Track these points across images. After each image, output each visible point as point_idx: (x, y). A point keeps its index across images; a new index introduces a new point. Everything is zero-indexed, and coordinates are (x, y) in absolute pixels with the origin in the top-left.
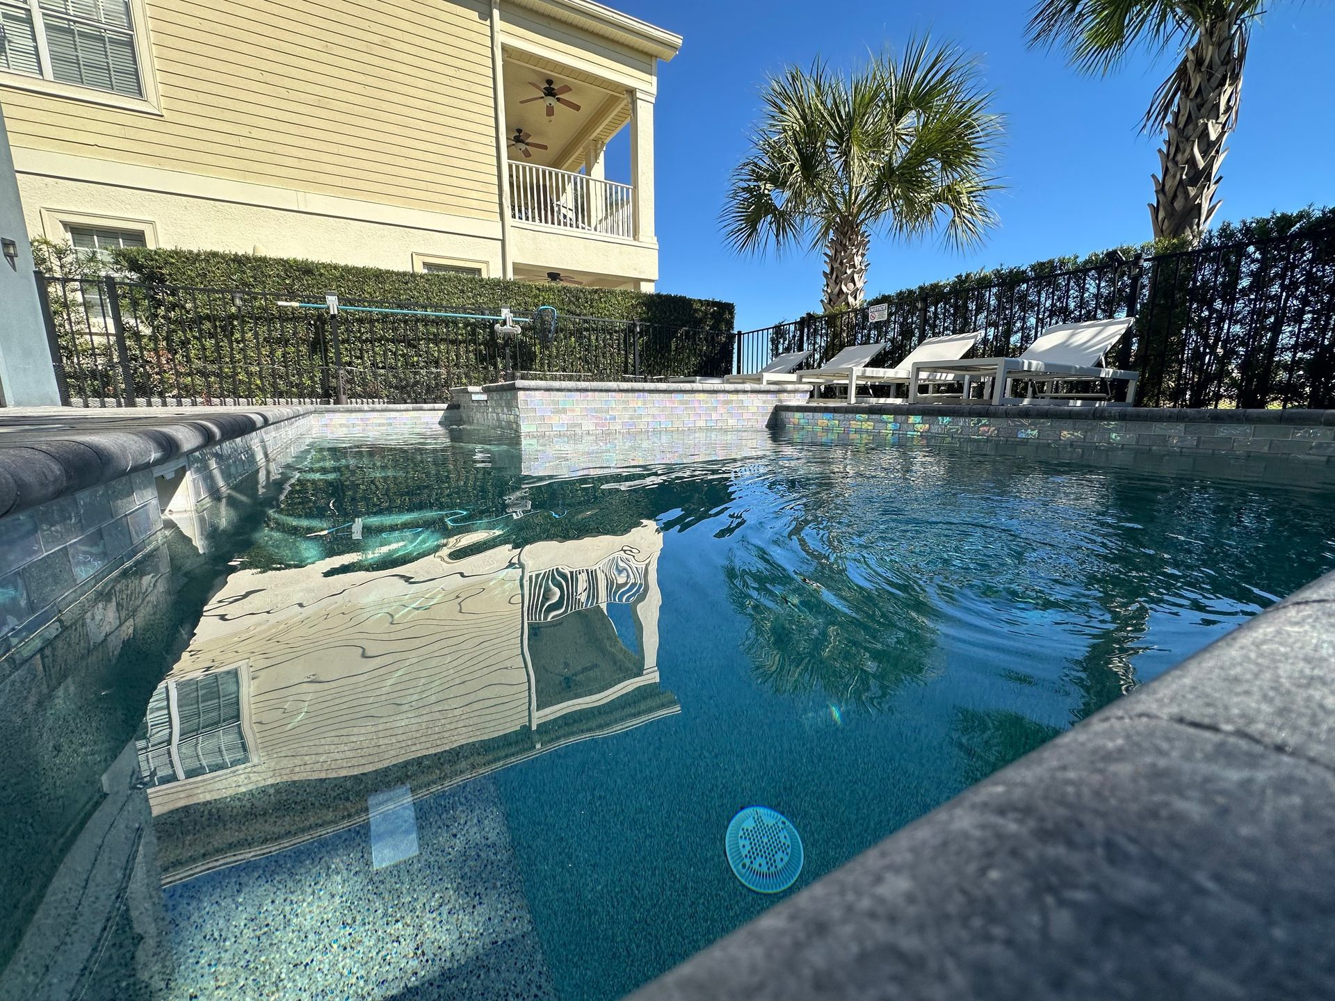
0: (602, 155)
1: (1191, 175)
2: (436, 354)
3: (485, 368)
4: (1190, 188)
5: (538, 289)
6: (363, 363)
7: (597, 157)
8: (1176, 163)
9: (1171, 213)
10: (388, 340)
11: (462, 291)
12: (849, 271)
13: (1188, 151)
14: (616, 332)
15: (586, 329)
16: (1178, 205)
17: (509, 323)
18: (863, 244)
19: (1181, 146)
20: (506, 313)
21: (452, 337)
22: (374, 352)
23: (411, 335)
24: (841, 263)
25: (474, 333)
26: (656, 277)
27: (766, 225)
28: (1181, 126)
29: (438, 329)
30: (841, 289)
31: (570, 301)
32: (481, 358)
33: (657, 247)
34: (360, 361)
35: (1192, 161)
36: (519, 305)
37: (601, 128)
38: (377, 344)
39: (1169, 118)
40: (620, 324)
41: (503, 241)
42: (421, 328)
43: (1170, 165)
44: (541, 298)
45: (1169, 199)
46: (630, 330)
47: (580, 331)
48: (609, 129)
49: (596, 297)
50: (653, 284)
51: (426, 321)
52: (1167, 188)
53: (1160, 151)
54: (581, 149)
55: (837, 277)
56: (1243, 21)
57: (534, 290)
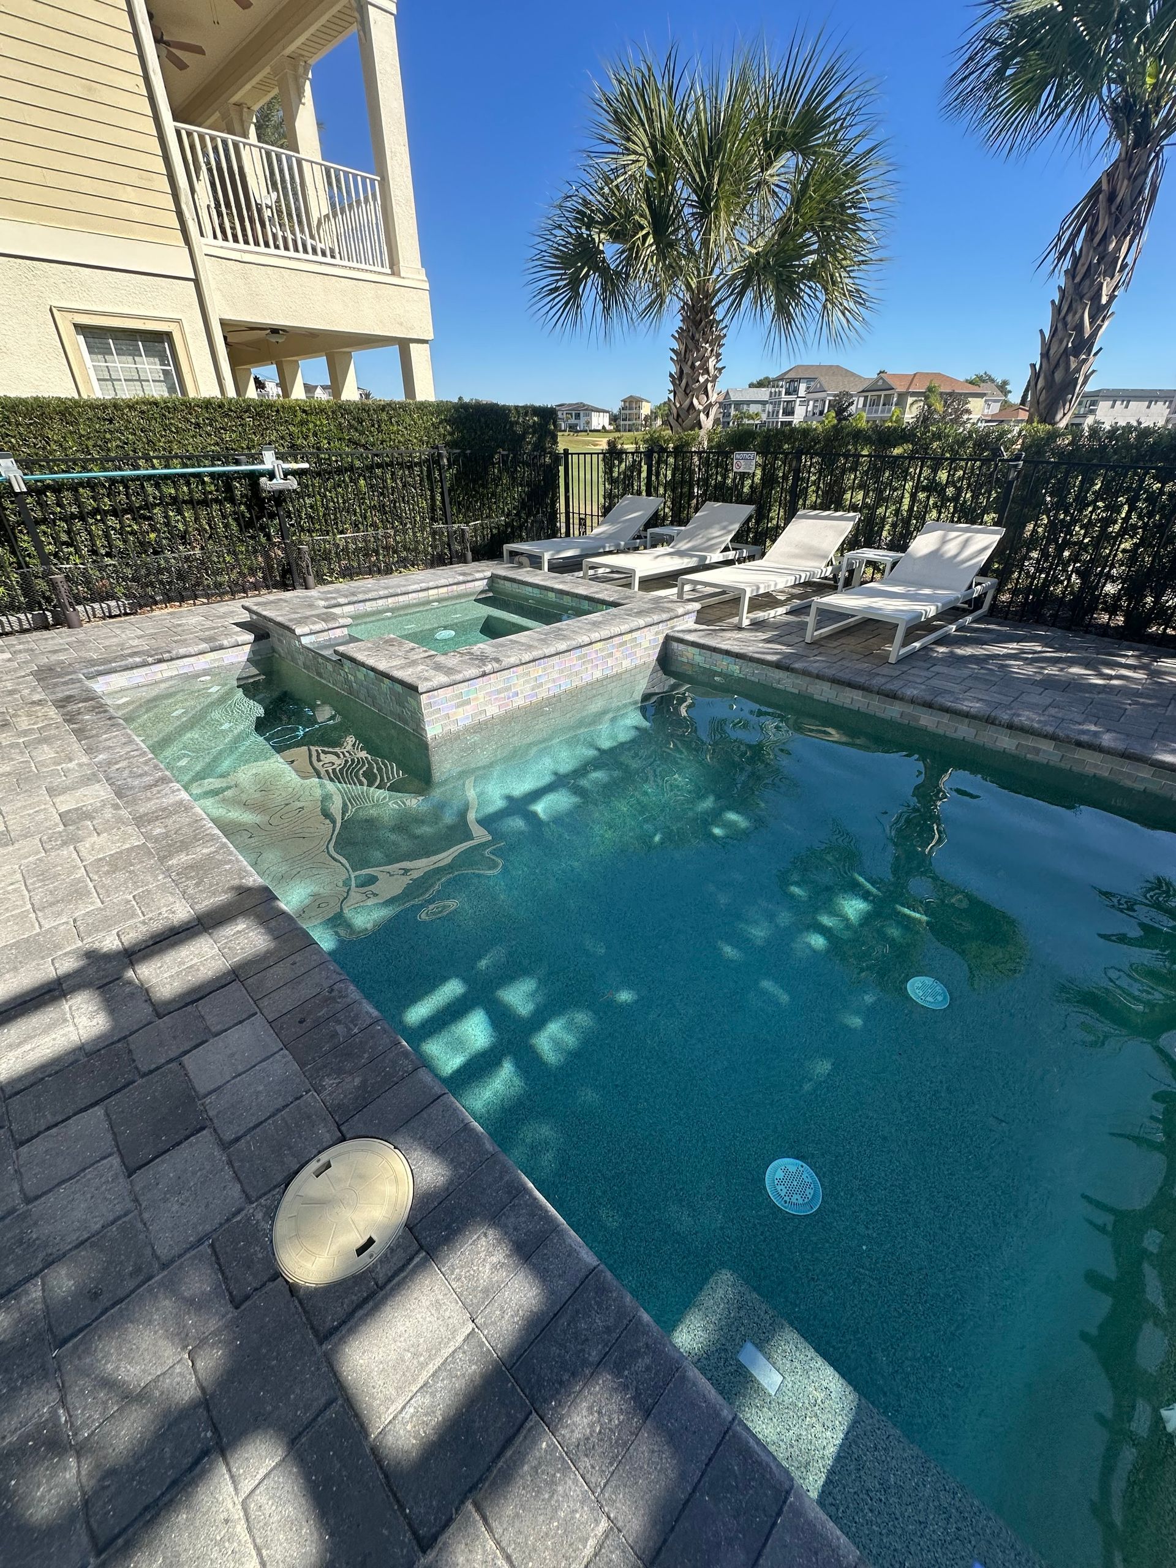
0: (308, 87)
1: (1077, 342)
2: (181, 526)
3: (252, 537)
4: (1072, 358)
5: (304, 411)
6: (78, 551)
7: (300, 94)
8: (1065, 324)
9: (1050, 384)
10: (106, 513)
11: (197, 425)
12: (702, 379)
13: (1078, 316)
14: (416, 464)
15: (379, 466)
16: (1058, 376)
17: (279, 474)
18: (718, 341)
19: (1074, 305)
20: (269, 460)
21: (197, 496)
22: (90, 533)
23: (137, 502)
24: (693, 366)
25: (229, 489)
26: (430, 336)
27: (591, 290)
28: (1077, 280)
29: (177, 490)
30: (692, 403)
31: (351, 426)
32: (246, 525)
33: (427, 286)
34: (72, 549)
35: (1080, 327)
36: (282, 438)
37: (301, 39)
38: (91, 521)
39: (1067, 263)
40: (421, 452)
41: (197, 282)
42: (150, 490)
43: (1060, 325)
44: (311, 426)
45: (1052, 367)
46: (434, 461)
47: (370, 468)
48: (316, 42)
49: (384, 416)
50: (426, 346)
51: (158, 481)
52: (1052, 352)
53: (1053, 302)
54: (267, 69)
55: (687, 385)
56: (1162, 147)
57: (299, 413)
